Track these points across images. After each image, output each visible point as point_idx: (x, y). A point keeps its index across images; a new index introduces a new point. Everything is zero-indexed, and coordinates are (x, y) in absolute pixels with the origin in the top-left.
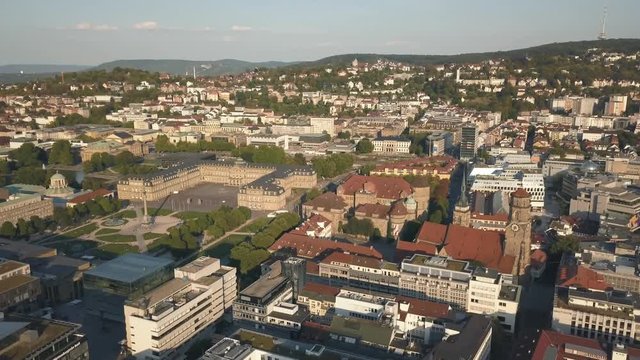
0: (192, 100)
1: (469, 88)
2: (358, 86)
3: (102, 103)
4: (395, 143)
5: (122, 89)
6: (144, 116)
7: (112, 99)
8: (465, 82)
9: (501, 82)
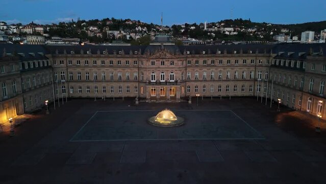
1: (216, 32)
8: (210, 29)
9: (232, 29)
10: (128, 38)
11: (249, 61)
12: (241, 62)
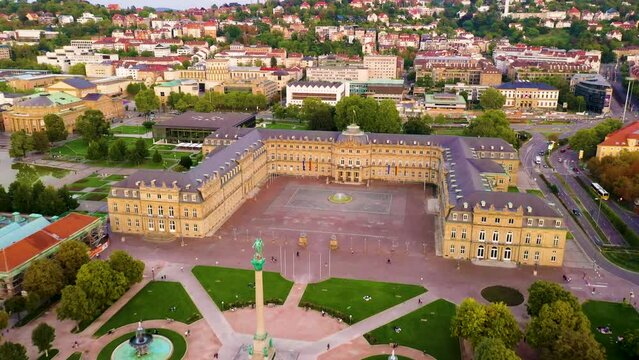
0: (163, 37)
1: (526, 23)
2: (383, 20)
3: (28, 39)
4: (534, 92)
5: (57, 21)
6: (99, 58)
7: (42, 35)
8: (515, 16)
9: (562, 15)
10: (350, 42)
11: (425, 152)
12: (418, 153)
